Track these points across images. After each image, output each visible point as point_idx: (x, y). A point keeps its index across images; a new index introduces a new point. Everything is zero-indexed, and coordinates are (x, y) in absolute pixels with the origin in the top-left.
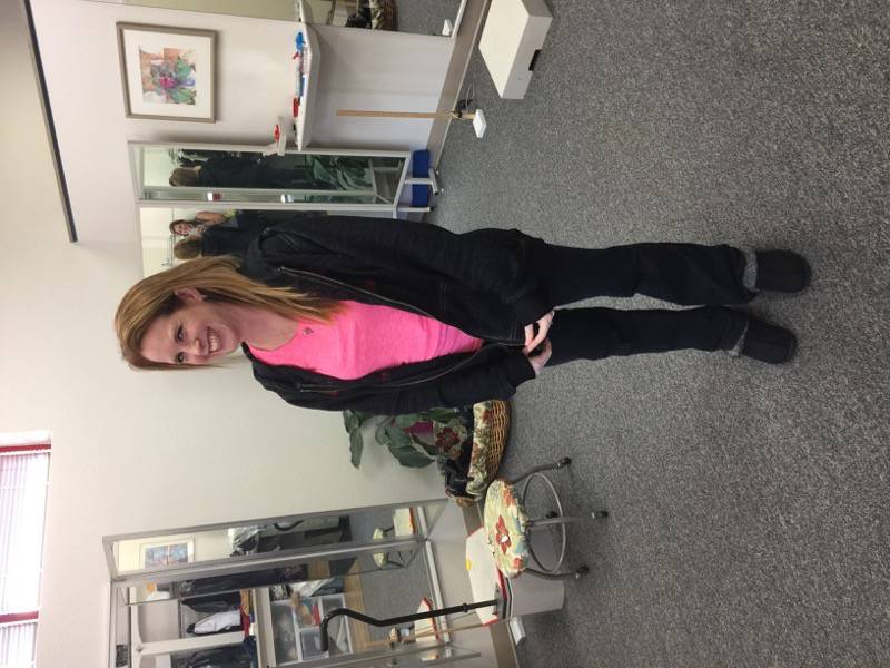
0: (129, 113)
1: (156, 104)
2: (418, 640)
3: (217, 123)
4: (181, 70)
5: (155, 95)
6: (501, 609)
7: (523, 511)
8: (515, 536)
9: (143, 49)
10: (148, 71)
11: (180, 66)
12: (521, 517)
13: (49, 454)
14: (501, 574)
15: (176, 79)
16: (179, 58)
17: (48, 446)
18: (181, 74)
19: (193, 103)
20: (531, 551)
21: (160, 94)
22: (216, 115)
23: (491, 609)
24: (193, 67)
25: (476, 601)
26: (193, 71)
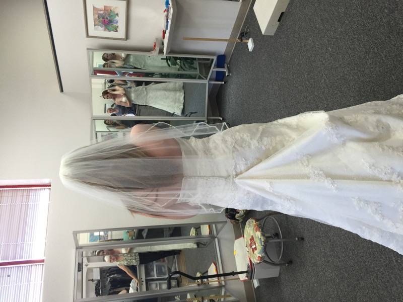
0: (88, 36)
1: (100, 32)
2: (210, 283)
3: (128, 40)
4: (112, 16)
5: (99, 26)
6: (250, 275)
7: (263, 235)
8: (259, 246)
9: (95, 6)
10: (97, 16)
11: (111, 14)
12: (262, 238)
13: (50, 189)
14: (251, 261)
15: (109, 20)
16: (111, 10)
17: (50, 186)
18: (112, 18)
19: (117, 31)
20: (266, 253)
21: (102, 27)
22: (127, 37)
23: (245, 275)
24: (117, 14)
25: (238, 271)
26: (117, 17)
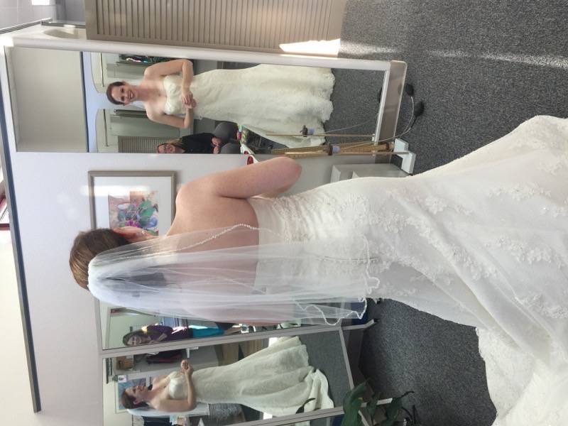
4: (145, 211)
9: (112, 194)
15: (140, 221)
16: (143, 200)
18: (145, 215)
24: (156, 207)
26: (155, 212)
